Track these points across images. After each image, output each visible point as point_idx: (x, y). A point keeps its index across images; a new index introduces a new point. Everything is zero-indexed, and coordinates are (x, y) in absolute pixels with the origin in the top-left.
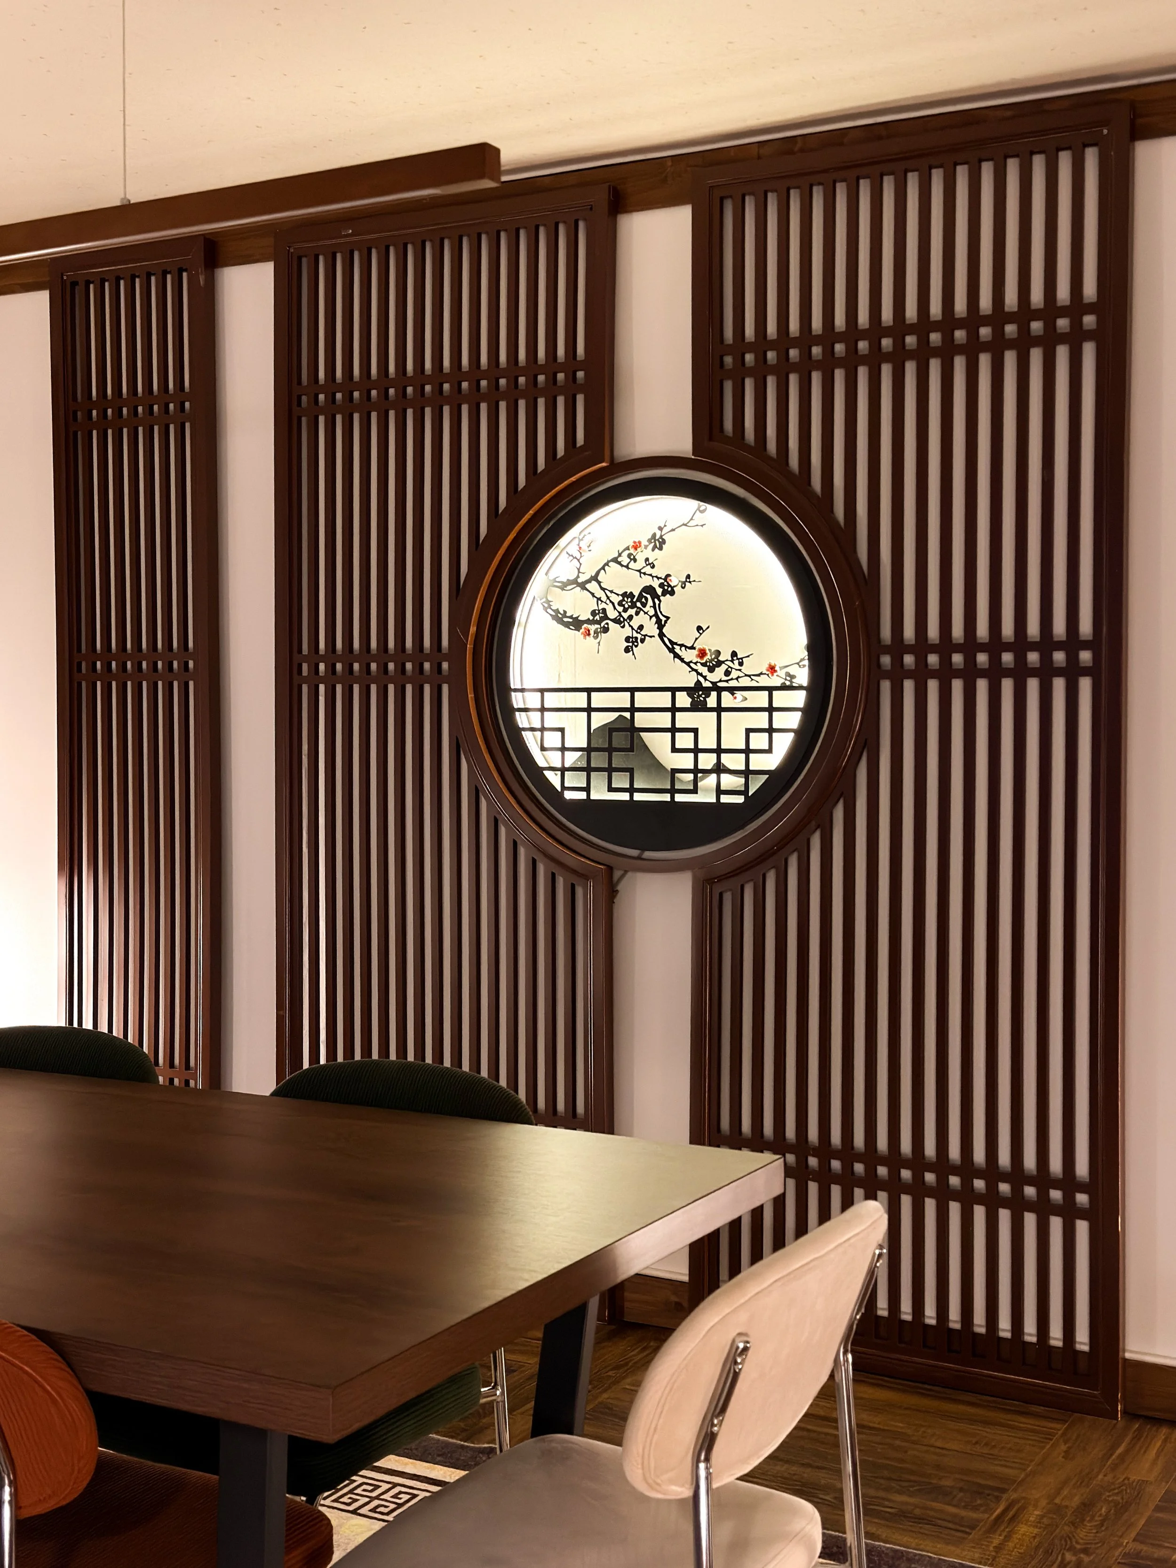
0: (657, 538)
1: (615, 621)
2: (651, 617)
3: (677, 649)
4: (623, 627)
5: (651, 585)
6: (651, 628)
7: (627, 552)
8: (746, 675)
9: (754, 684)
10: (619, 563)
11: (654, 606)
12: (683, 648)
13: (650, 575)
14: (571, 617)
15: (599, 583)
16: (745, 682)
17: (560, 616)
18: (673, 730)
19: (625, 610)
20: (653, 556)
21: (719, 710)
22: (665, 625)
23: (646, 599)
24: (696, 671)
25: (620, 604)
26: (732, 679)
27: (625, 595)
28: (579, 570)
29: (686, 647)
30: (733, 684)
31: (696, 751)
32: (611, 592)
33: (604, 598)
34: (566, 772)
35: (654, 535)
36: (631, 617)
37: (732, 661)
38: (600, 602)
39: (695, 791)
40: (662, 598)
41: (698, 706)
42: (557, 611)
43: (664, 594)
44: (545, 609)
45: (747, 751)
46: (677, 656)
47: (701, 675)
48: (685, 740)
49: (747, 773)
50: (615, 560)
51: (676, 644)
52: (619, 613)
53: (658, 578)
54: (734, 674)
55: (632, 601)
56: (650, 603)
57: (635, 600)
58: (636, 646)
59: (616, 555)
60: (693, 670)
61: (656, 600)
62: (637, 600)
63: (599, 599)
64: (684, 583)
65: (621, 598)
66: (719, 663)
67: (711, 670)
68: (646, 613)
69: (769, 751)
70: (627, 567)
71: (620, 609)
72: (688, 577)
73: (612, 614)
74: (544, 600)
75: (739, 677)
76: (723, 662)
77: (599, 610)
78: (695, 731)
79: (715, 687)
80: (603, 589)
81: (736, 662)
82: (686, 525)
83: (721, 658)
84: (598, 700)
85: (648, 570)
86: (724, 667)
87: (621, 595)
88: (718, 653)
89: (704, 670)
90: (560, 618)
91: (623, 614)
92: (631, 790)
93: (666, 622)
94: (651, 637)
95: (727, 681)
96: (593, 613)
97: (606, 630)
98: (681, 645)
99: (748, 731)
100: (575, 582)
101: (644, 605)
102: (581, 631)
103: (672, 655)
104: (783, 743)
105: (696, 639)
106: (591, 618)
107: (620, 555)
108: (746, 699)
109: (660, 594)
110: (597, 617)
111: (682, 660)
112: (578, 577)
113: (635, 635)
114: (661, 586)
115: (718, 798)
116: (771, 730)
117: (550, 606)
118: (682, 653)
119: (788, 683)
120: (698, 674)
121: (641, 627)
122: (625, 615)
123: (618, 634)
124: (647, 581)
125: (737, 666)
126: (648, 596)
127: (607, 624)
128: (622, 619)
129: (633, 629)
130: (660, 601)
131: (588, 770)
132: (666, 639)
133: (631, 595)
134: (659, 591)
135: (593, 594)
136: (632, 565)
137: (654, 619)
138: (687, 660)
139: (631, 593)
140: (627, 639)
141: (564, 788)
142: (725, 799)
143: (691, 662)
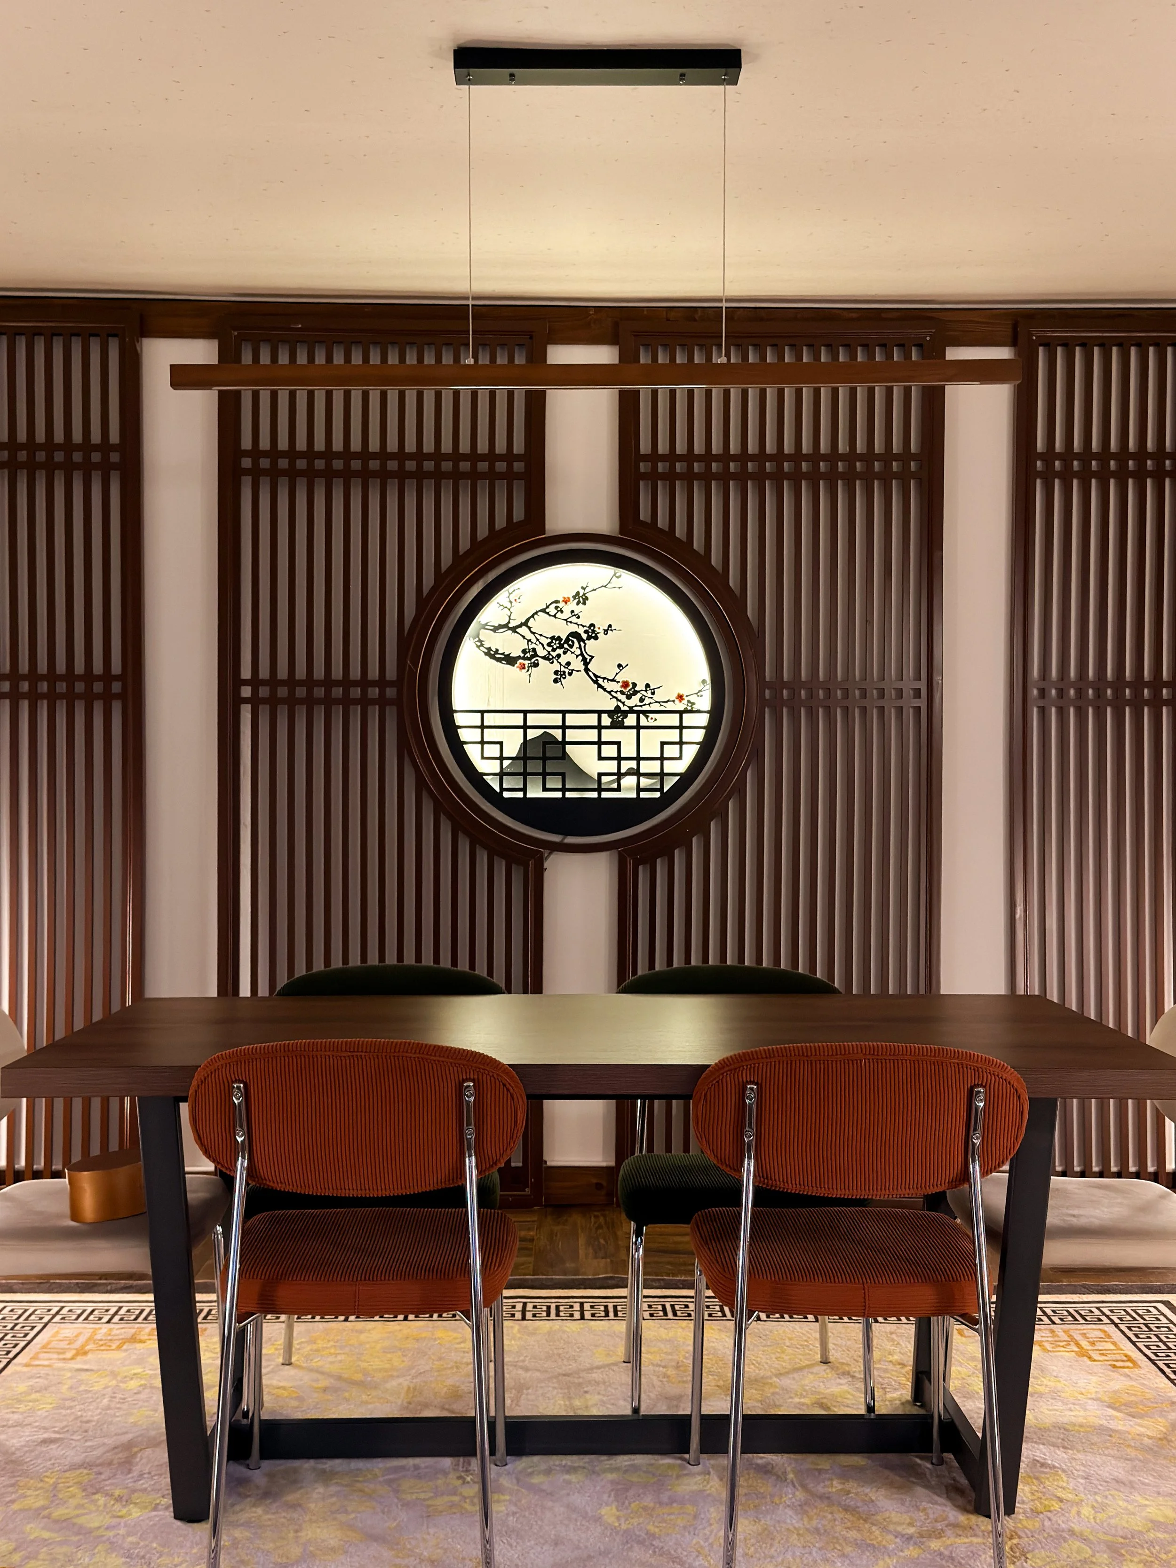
0: (580, 595)
1: (544, 658)
2: (577, 656)
3: (600, 681)
4: (552, 663)
5: (576, 632)
6: (577, 664)
7: (554, 605)
8: (656, 702)
9: (662, 708)
10: (548, 613)
11: (580, 648)
12: (606, 681)
13: (576, 623)
14: (503, 654)
15: (529, 628)
16: (655, 707)
17: (492, 653)
18: (600, 743)
19: (554, 650)
20: (578, 609)
21: (638, 727)
22: (589, 663)
23: (573, 642)
24: (616, 698)
25: (549, 645)
26: (645, 705)
27: (553, 638)
28: (510, 617)
29: (608, 680)
30: (645, 708)
31: (619, 759)
32: (541, 635)
33: (534, 640)
34: (504, 777)
35: (578, 593)
36: (559, 656)
37: (646, 691)
38: (530, 643)
39: (618, 789)
40: (586, 642)
41: (617, 725)
42: (489, 649)
43: (589, 638)
44: (478, 647)
45: (662, 759)
46: (600, 686)
47: (620, 701)
48: (609, 751)
49: (662, 775)
50: (543, 611)
51: (600, 677)
52: (549, 652)
53: (583, 626)
54: (647, 701)
55: (559, 643)
56: (576, 644)
57: (562, 642)
58: (564, 678)
59: (545, 607)
60: (614, 697)
61: (582, 643)
62: (565, 643)
63: (529, 641)
64: (605, 631)
65: (549, 640)
66: (636, 693)
67: (629, 697)
68: (572, 653)
69: (680, 758)
70: (555, 616)
71: (550, 649)
72: (610, 626)
73: (541, 652)
74: (477, 639)
75: (650, 703)
76: (639, 692)
77: (529, 650)
78: (618, 744)
79: (631, 710)
80: (534, 633)
81: (649, 692)
82: (605, 586)
83: (637, 689)
84: (532, 719)
85: (574, 619)
86: (639, 696)
87: (550, 638)
88: (634, 685)
89: (623, 698)
90: (492, 654)
91: (551, 653)
92: (564, 790)
93: (590, 660)
94: (578, 671)
95: (641, 706)
96: (524, 651)
97: (536, 665)
98: (604, 678)
99: (663, 744)
100: (506, 626)
101: (571, 646)
102: (516, 665)
103: (596, 686)
104: (690, 753)
105: (617, 674)
106: (522, 655)
107: (547, 607)
108: (656, 720)
109: (585, 638)
110: (528, 655)
111: (605, 690)
112: (509, 622)
113: (563, 669)
114: (586, 632)
115: (638, 794)
116: (681, 743)
117: (482, 645)
118: (605, 684)
119: (689, 708)
120: (618, 700)
121: (568, 664)
122: (554, 654)
123: (546, 669)
124: (573, 628)
125: (649, 694)
126: (575, 640)
127: (537, 660)
128: (551, 657)
129: (561, 665)
130: (585, 644)
131: (525, 775)
132: (591, 674)
133: (559, 638)
134: (584, 636)
135: (523, 637)
136: (559, 615)
137: (580, 658)
138: (608, 690)
139: (559, 637)
140: (556, 673)
141: (502, 789)
142: (643, 795)
143: (612, 691)
